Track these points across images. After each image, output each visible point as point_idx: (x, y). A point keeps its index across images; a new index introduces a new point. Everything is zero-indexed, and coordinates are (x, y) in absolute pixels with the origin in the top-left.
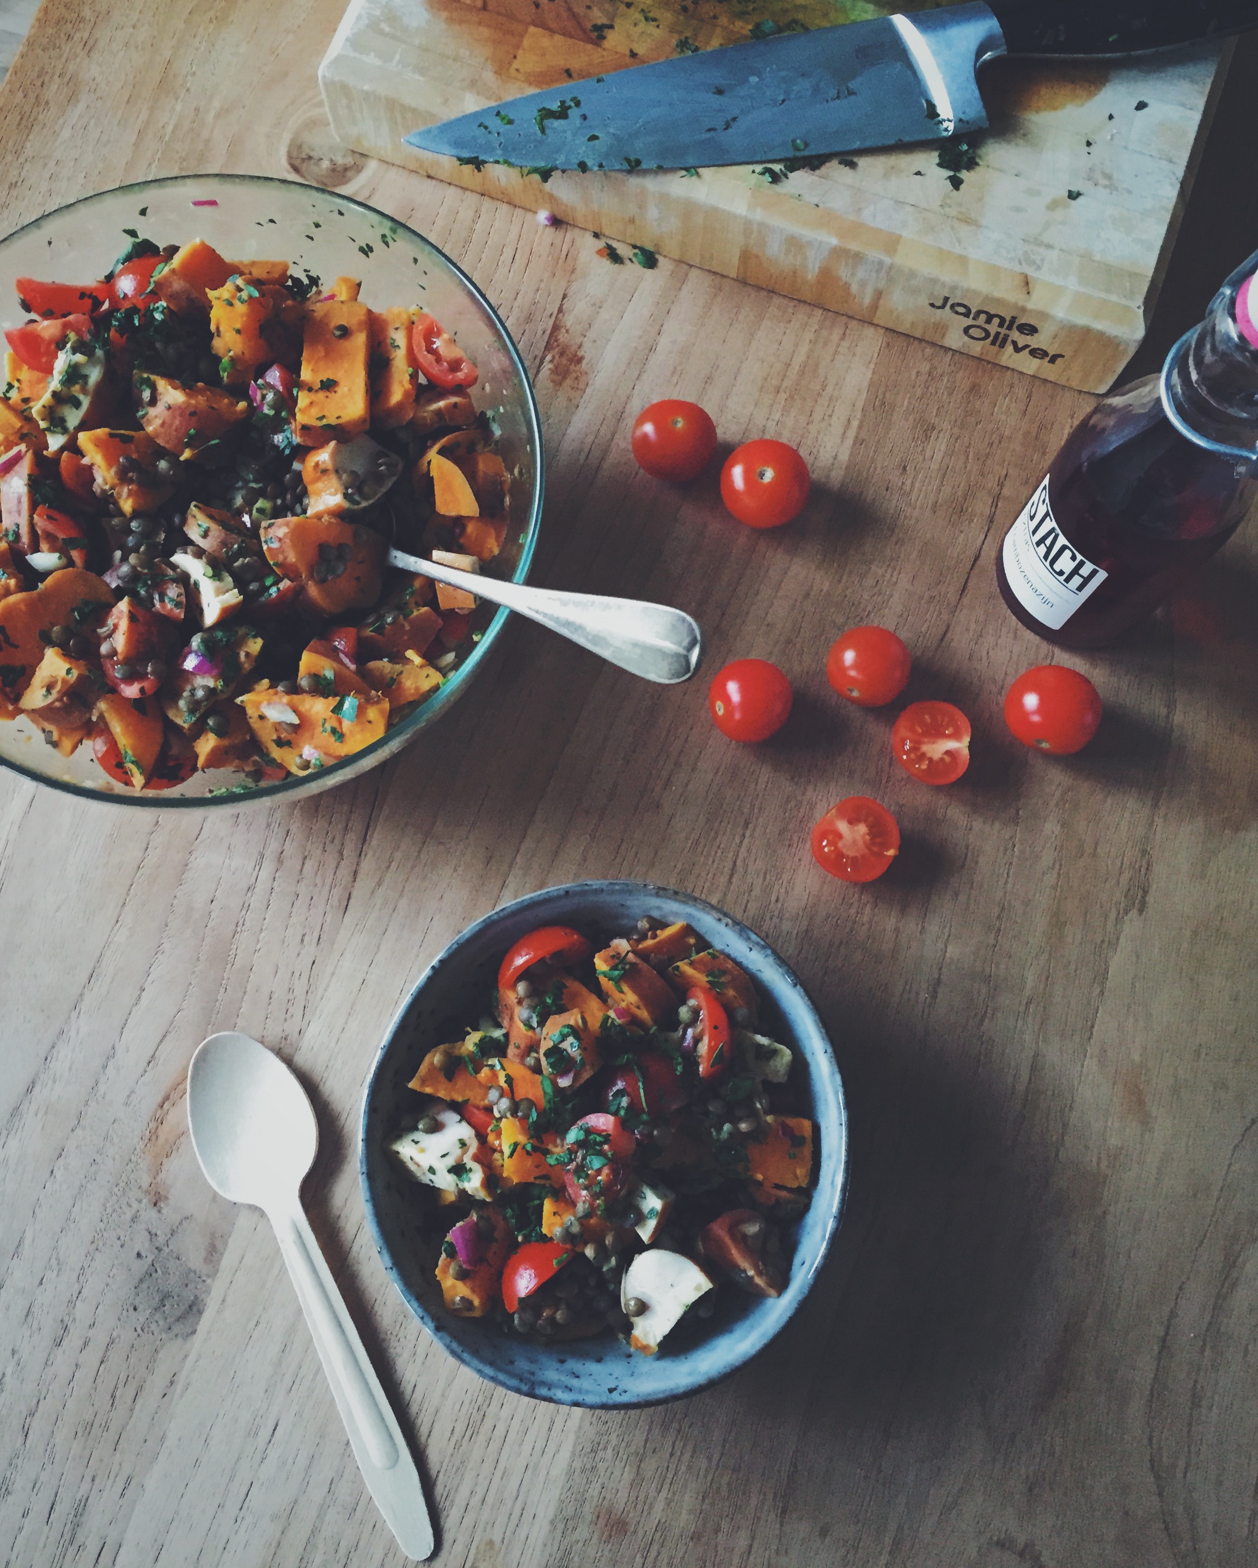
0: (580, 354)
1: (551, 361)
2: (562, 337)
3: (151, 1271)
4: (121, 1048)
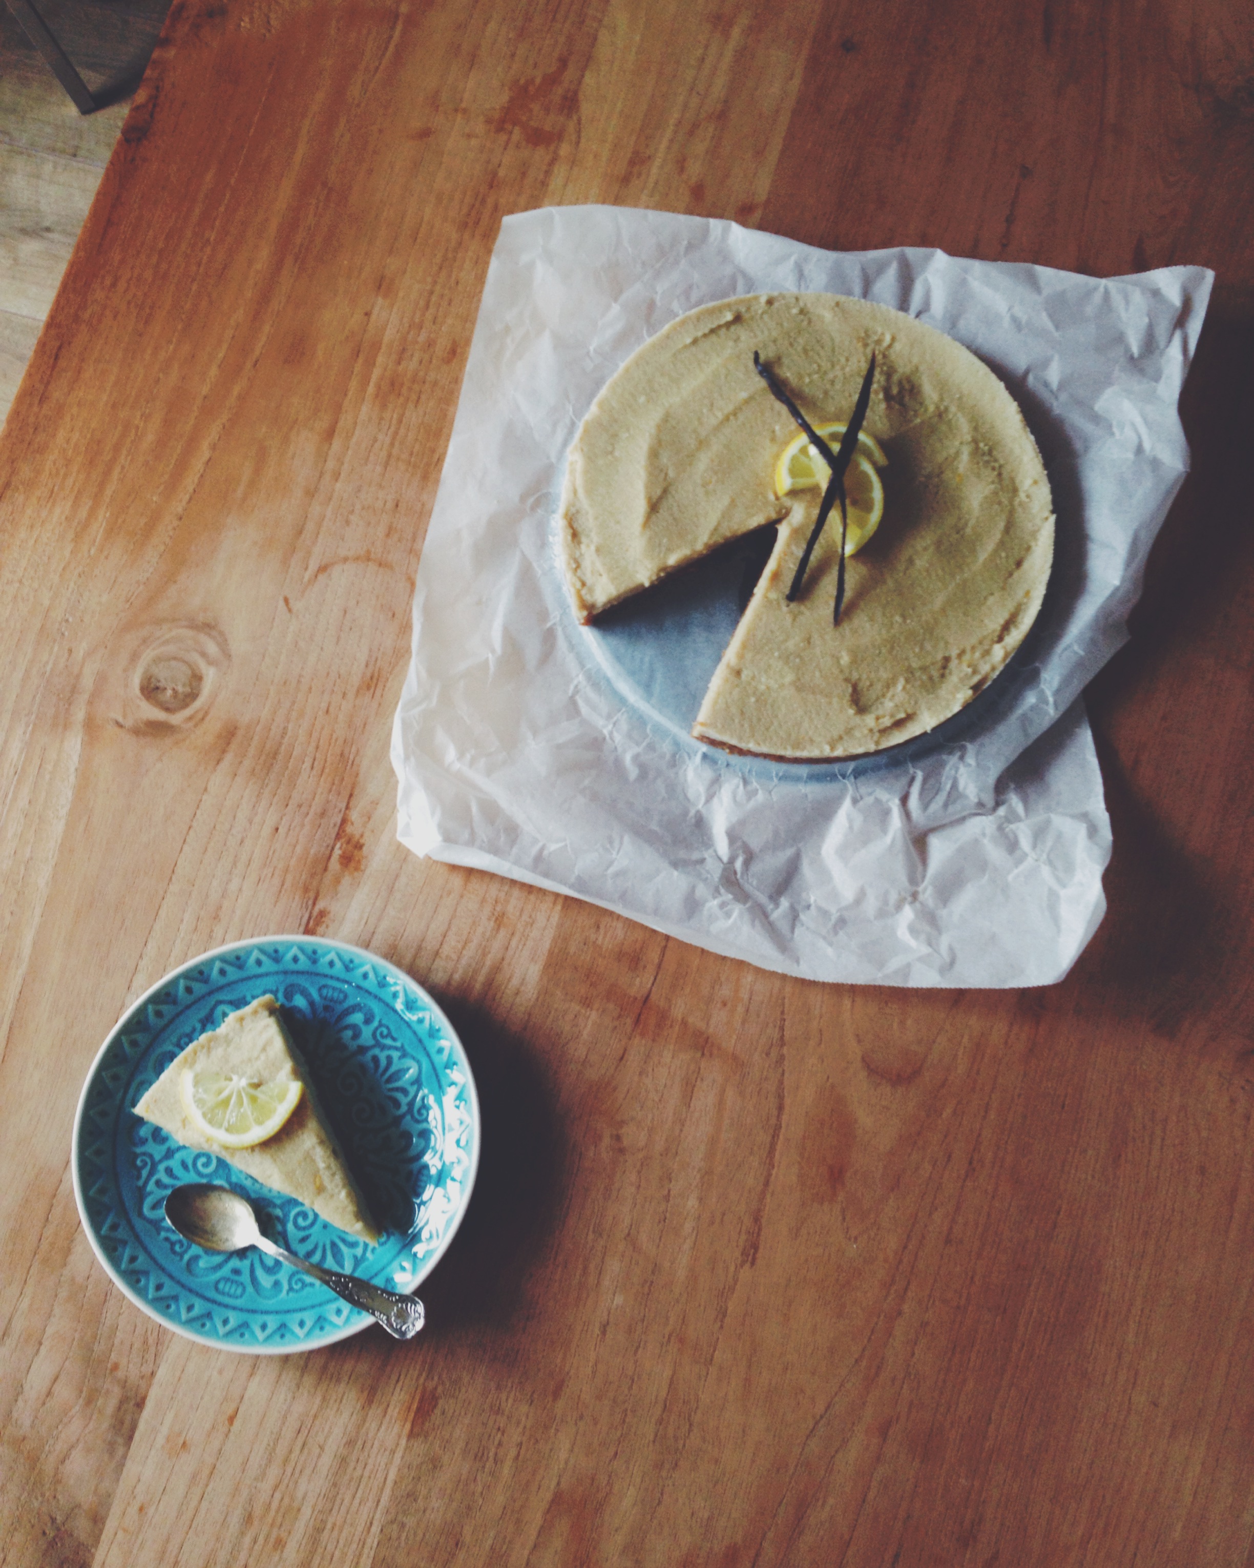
0: (362, 841)
1: (341, 848)
2: (349, 829)
3: (52, 1544)
4: (27, 1387)
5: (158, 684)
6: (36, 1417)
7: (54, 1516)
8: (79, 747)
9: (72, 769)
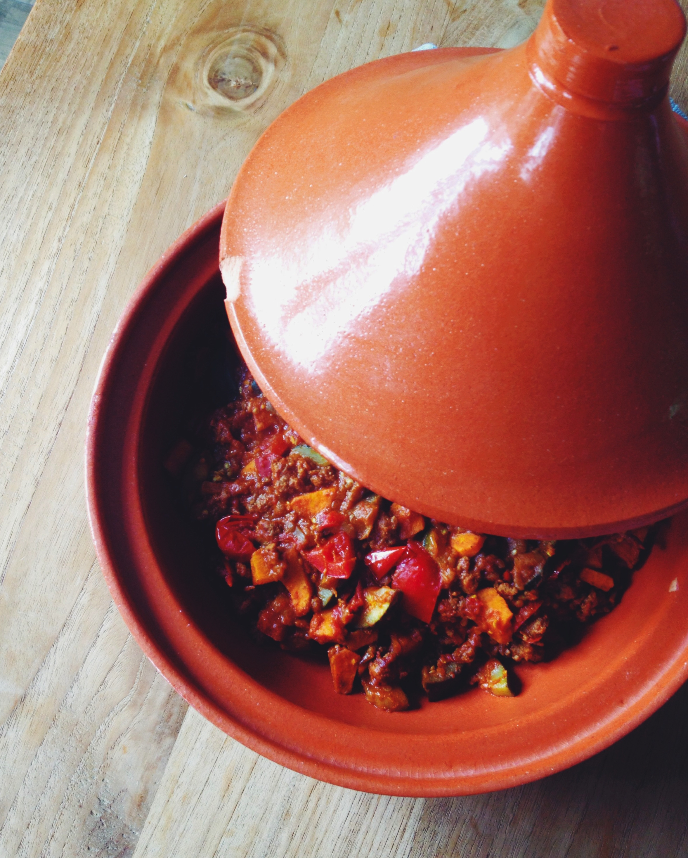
3: (99, 824)
4: (82, 675)
5: (224, 77)
6: (90, 704)
7: (101, 798)
8: (153, 124)
9: (147, 143)
